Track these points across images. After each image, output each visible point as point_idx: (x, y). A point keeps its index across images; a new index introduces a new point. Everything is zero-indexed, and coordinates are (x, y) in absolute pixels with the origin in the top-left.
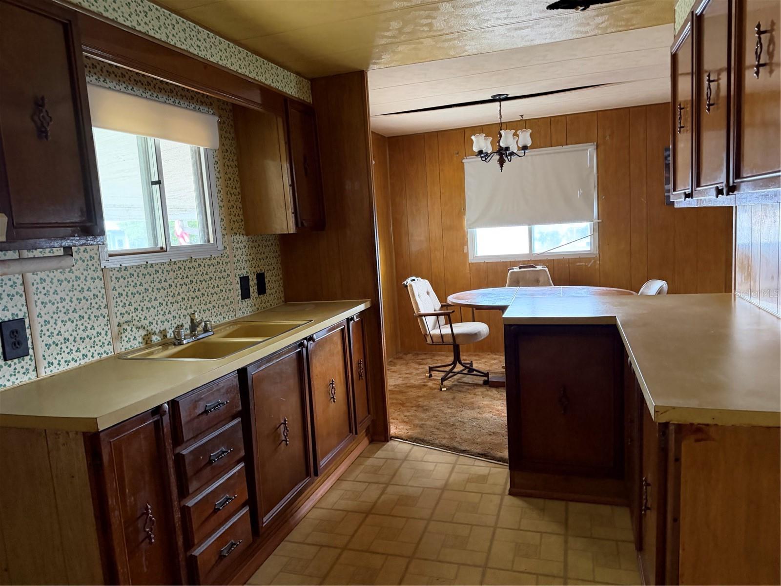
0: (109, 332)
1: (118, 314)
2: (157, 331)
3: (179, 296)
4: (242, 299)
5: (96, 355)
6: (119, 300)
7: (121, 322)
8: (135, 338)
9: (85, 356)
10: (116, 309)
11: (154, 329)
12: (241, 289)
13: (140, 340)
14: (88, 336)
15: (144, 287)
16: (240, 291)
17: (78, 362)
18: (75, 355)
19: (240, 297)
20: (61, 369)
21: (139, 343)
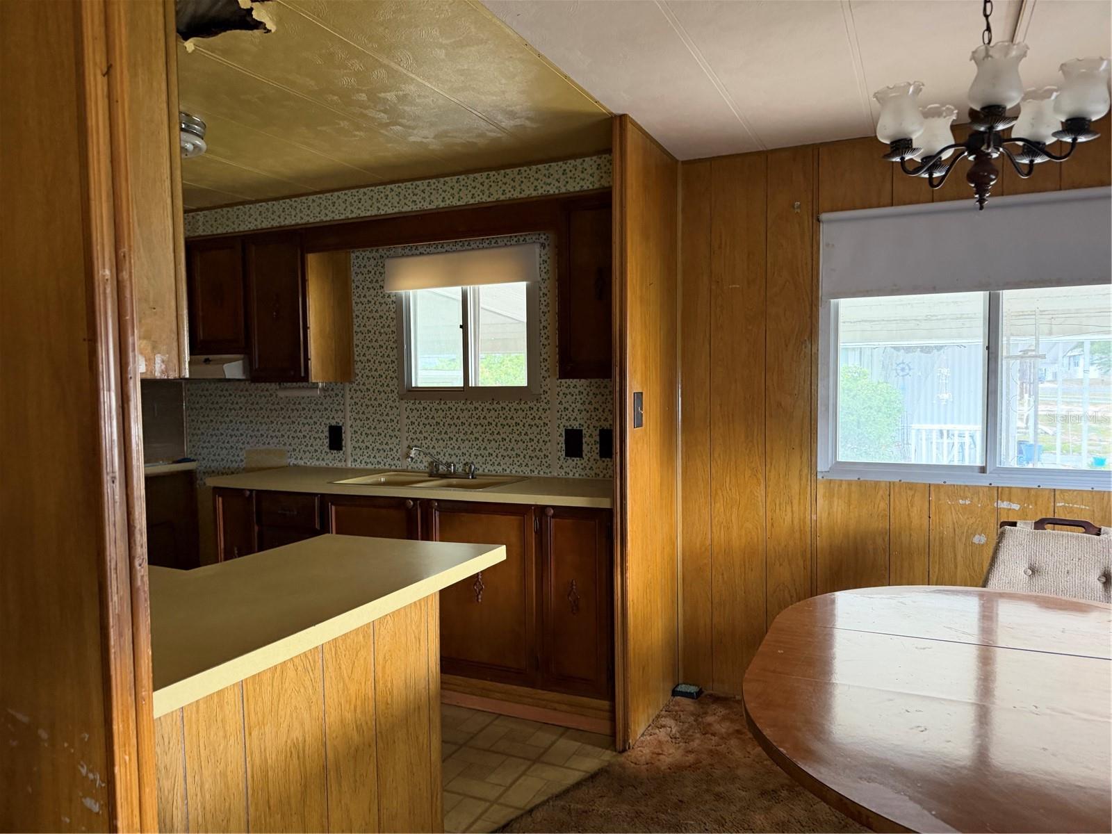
0: (399, 451)
1: (409, 438)
2: (444, 462)
3: (471, 435)
4: (566, 456)
5: (387, 464)
6: (411, 427)
7: (411, 446)
8: (421, 462)
9: (379, 463)
10: (407, 435)
11: (441, 459)
12: (565, 443)
13: (426, 464)
14: (383, 449)
15: (461, 421)
16: (564, 446)
17: (374, 466)
18: (372, 459)
19: (564, 453)
20: (362, 466)
21: (425, 467)
